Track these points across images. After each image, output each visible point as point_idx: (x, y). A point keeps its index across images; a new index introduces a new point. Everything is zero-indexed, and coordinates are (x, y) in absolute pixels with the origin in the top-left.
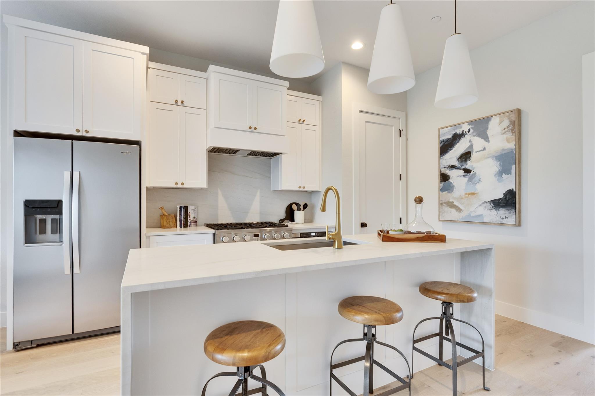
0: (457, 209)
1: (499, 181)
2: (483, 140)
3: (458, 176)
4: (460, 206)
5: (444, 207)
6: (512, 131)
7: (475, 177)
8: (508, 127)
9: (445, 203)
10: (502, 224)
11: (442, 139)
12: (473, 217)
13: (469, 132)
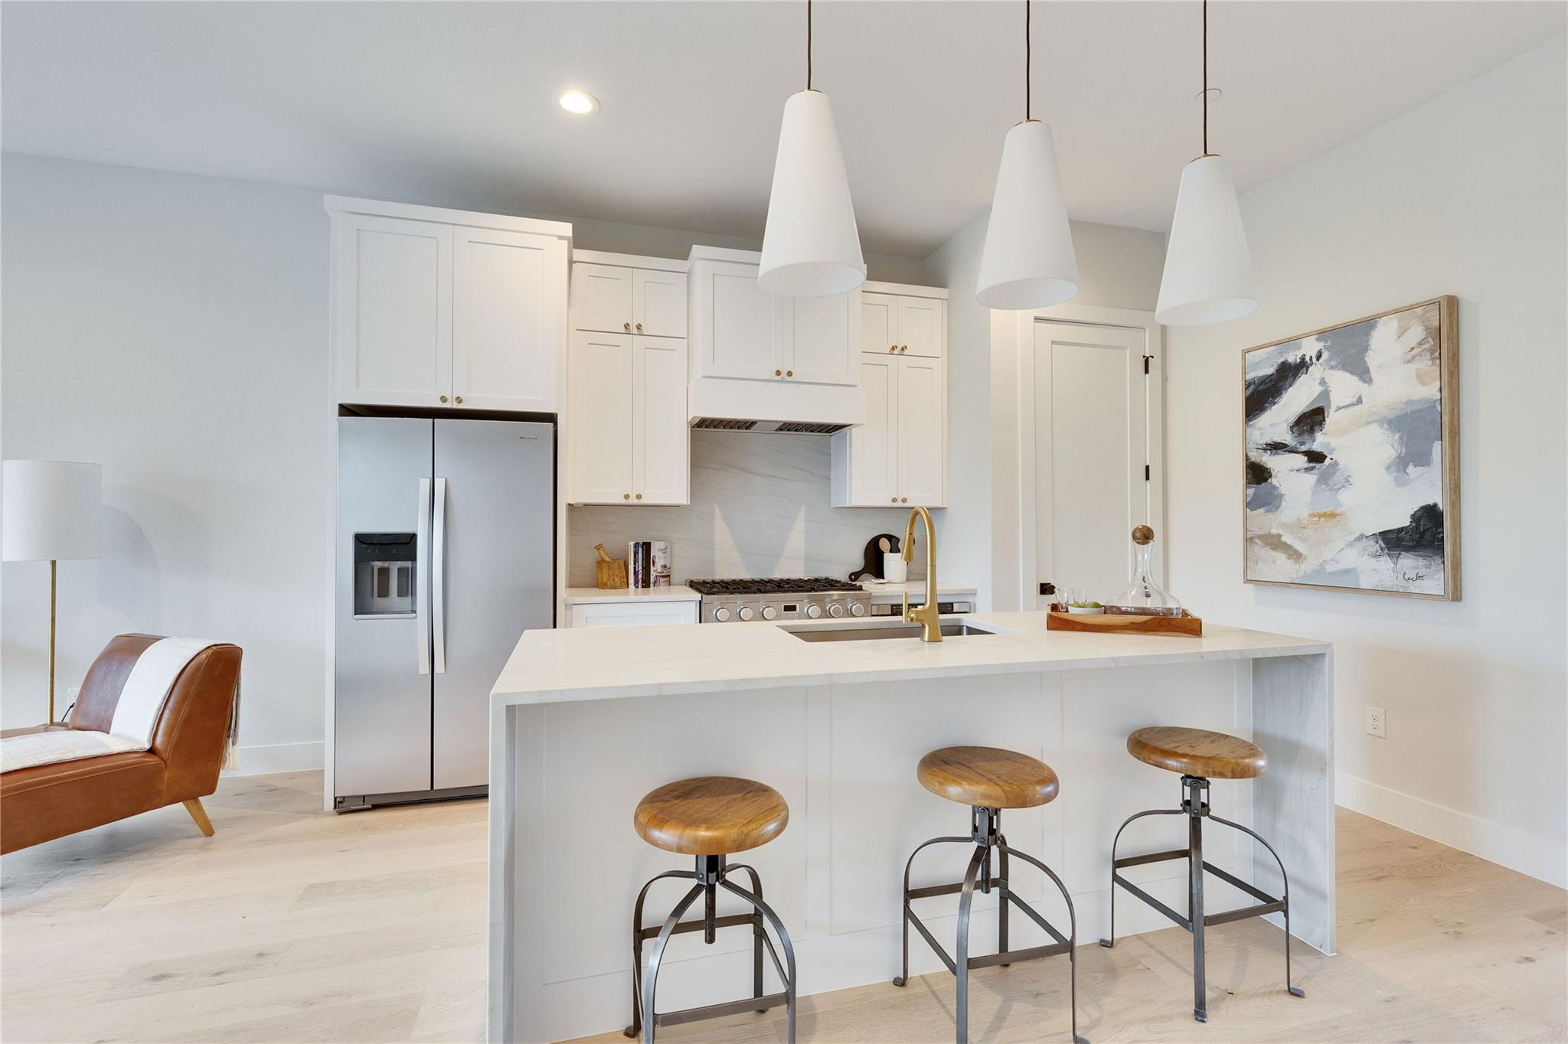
0: (1291, 552)
1: (1400, 483)
2: (1354, 379)
3: (1292, 470)
4: (1299, 547)
5: (1256, 548)
6: (1432, 353)
7: (1334, 473)
8: (1420, 344)
9: (1259, 537)
10: (1408, 594)
11: (1249, 377)
12: (1331, 574)
13: (1319, 357)
